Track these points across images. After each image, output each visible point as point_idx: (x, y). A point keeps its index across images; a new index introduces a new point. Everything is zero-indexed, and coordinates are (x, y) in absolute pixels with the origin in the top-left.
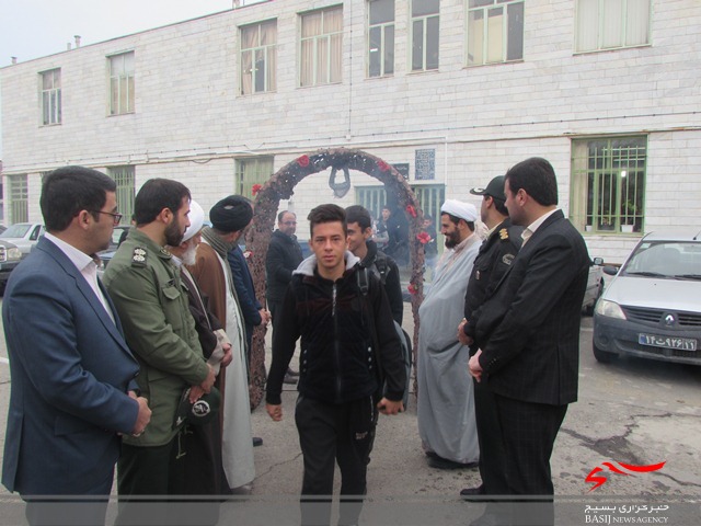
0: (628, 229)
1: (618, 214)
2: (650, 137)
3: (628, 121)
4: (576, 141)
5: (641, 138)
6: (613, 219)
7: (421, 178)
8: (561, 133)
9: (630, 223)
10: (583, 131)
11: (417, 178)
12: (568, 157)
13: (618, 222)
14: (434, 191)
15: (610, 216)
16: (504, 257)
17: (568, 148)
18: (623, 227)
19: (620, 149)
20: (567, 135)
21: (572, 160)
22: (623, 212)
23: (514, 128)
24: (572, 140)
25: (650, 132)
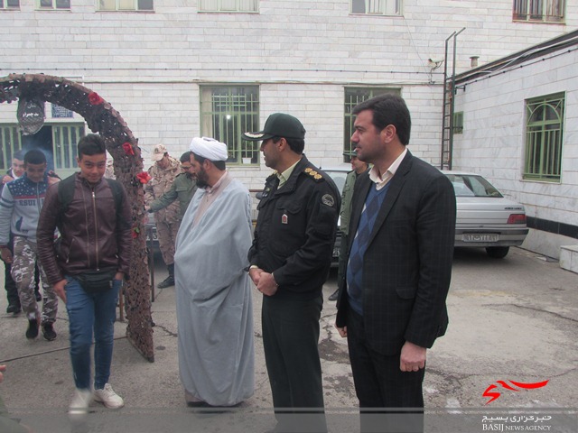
0: (247, 161)
1: (240, 150)
2: (262, 87)
3: (245, 73)
4: (205, 87)
5: (254, 88)
6: (236, 153)
7: (58, 116)
8: (190, 79)
9: (249, 155)
10: (209, 79)
11: (54, 116)
12: (198, 101)
13: (240, 155)
14: (73, 130)
15: (234, 151)
16: (324, 198)
17: (197, 93)
18: (244, 159)
19: (239, 96)
20: (196, 82)
21: (201, 103)
22: (243, 148)
23: (149, 72)
24: (200, 86)
25: (261, 83)
